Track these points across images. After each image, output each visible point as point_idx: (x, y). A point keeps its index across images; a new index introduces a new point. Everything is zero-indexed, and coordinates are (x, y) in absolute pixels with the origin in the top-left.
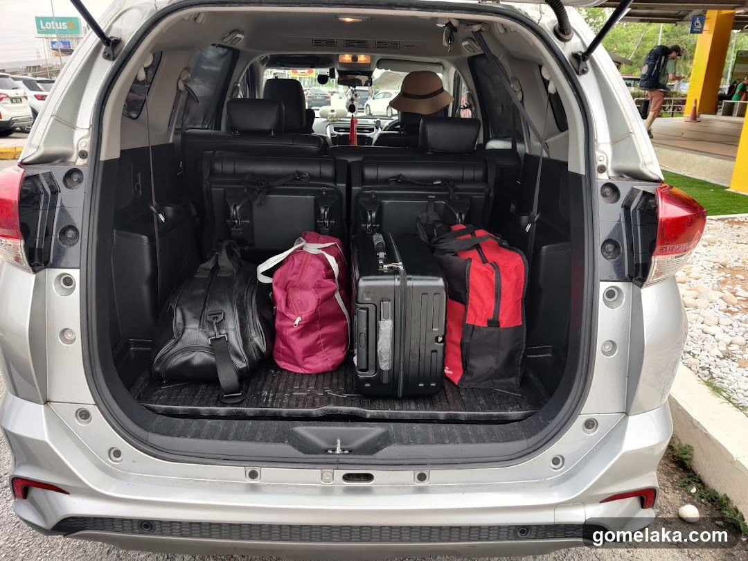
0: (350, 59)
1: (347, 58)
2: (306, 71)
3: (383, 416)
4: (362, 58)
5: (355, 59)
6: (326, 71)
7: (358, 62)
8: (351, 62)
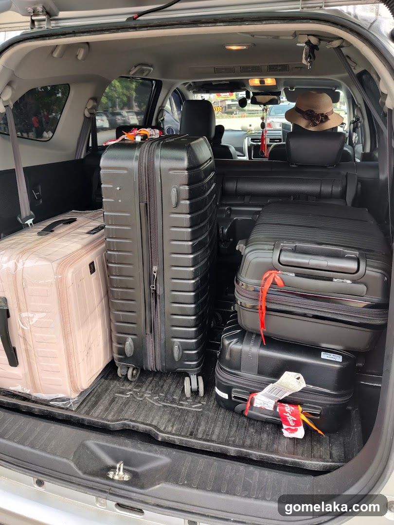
0: (259, 82)
1: (256, 82)
2: (228, 94)
3: (174, 441)
4: (270, 81)
5: (262, 82)
6: (242, 94)
7: (266, 84)
8: (259, 85)
